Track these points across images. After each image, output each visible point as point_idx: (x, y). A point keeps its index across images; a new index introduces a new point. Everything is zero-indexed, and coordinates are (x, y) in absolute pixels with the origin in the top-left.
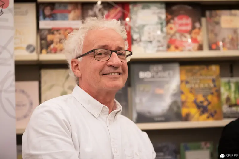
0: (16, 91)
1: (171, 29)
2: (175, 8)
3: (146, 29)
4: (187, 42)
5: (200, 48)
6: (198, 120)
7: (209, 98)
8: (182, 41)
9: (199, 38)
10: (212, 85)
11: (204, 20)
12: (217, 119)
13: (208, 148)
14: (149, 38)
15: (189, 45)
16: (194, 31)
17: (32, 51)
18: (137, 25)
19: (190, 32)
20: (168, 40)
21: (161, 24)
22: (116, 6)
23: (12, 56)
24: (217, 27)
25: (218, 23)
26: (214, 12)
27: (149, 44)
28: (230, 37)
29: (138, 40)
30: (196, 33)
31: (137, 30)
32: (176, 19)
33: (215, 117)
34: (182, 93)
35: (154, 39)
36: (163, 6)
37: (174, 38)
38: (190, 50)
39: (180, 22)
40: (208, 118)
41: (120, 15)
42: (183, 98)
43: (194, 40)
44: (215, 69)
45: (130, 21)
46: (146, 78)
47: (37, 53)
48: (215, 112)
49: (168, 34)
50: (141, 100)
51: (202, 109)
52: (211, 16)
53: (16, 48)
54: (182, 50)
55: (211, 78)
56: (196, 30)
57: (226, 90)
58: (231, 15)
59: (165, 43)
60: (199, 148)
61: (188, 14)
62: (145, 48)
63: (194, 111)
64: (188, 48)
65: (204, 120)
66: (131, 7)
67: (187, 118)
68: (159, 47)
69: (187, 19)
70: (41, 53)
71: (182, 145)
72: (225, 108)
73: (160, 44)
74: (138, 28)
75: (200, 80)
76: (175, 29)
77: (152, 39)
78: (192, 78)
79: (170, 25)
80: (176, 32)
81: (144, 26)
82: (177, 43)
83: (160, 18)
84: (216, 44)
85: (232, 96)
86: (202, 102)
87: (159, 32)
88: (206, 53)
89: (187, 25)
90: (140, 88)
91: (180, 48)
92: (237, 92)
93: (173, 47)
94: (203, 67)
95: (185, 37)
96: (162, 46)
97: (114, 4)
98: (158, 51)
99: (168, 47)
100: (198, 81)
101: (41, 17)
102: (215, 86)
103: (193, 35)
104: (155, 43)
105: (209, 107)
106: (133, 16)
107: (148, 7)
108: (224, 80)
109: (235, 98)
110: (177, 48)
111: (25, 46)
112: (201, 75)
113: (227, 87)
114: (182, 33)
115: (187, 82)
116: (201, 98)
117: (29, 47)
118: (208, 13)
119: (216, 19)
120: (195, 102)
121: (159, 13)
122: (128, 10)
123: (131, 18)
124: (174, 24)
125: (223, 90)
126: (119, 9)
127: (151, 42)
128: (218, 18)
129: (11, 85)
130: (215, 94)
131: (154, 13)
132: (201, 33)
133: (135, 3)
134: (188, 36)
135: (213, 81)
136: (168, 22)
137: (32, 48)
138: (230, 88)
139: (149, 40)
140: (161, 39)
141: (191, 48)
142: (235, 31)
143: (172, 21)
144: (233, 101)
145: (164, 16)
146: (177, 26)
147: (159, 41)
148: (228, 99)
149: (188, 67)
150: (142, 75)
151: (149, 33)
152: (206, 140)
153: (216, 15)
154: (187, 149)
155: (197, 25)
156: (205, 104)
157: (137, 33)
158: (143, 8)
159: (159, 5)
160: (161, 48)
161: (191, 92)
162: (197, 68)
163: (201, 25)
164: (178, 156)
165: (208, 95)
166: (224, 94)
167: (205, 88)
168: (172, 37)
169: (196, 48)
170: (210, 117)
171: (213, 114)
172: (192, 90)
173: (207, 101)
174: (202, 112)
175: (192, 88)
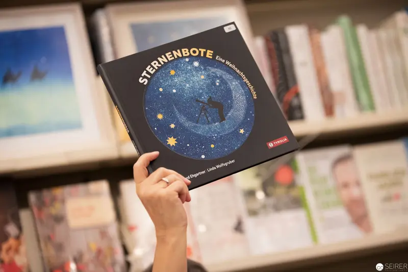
11: (25, 215)
24: (59, 230)
25: (60, 219)
26: (46, 194)
28: (94, 247)
52: (42, 205)
56: (12, 242)
58: (89, 194)
84: (62, 268)
118: (32, 197)
119: (54, 210)
128: (58, 205)
132: (23, 249)
153: (54, 199)
155: (12, 229)
163: (20, 228)
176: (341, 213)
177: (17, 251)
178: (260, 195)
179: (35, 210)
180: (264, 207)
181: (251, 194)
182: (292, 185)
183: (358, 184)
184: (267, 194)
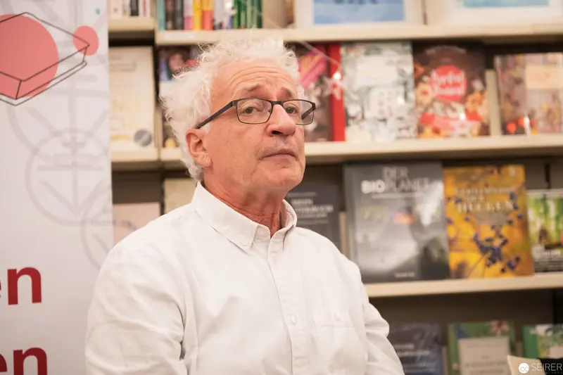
0: (114, 223)
1: (425, 93)
2: (431, 52)
3: (374, 94)
4: (457, 119)
5: (485, 131)
6: (483, 276)
7: (505, 231)
8: (447, 118)
9: (482, 111)
10: (509, 205)
11: (490, 75)
12: (522, 274)
13: (504, 333)
14: (381, 112)
15: (462, 126)
16: (471, 98)
17: (147, 143)
18: (356, 87)
19: (463, 100)
20: (419, 116)
21: (405, 84)
22: (315, 50)
23: (106, 151)
24: (518, 89)
25: (519, 81)
26: (510, 59)
27: (382, 124)
28: (545, 107)
29: (360, 117)
30: (473, 102)
31: (355, 97)
32: (434, 74)
33: (518, 269)
34: (449, 222)
35: (391, 114)
36: (408, 48)
37: (430, 112)
38: (463, 136)
39: (443, 79)
40: (503, 271)
41: (321, 68)
42: (452, 232)
43: (472, 116)
44: (515, 173)
45: (342, 79)
46: (376, 193)
47: (157, 146)
48: (518, 259)
49: (418, 103)
50: (366, 237)
51: (489, 254)
52: (505, 67)
53: (114, 138)
54: (447, 136)
55: (508, 190)
56: (476, 95)
57: (540, 215)
58: (546, 63)
59: (413, 122)
60: (486, 333)
61: (459, 64)
62: (372, 132)
63: (474, 258)
64: (459, 131)
65: (496, 276)
66: (343, 51)
67: (460, 273)
68: (400, 130)
69: (456, 73)
70: (164, 146)
71: (451, 330)
72: (538, 252)
73: (403, 125)
74: (357, 93)
75: (485, 195)
76: (432, 95)
77: (386, 115)
78: (469, 191)
79: (422, 87)
80: (434, 100)
81: (369, 89)
82: (437, 123)
83: (402, 73)
84: (517, 121)
85: (552, 228)
86: (489, 240)
87: (401, 100)
88: (497, 141)
89: (456, 85)
90: (363, 213)
91: (443, 132)
93: (428, 130)
94: (488, 169)
95: (454, 110)
96: (408, 128)
97: (310, 47)
98: (398, 138)
99: (420, 131)
100: (481, 198)
101: (163, 75)
102: (516, 208)
103: (469, 105)
104: (392, 123)
105: (505, 250)
106: (348, 70)
107: (378, 51)
108: (535, 195)
109: (558, 230)
110: (436, 131)
111: (132, 133)
112: (487, 185)
113: (542, 210)
114: (447, 101)
115: (459, 201)
116: (487, 233)
117: (139, 135)
118: (498, 61)
119: (515, 73)
120: (475, 239)
121: (399, 62)
122: (338, 58)
123: (343, 74)
124: (431, 83)
125: (532, 215)
126: (320, 55)
127: (384, 120)
128: (518, 69)
129: (104, 211)
130: (516, 222)
131: (390, 63)
132: (485, 102)
133: (351, 43)
134: (460, 108)
135: (512, 197)
136: (418, 80)
137: (145, 138)
138: (546, 211)
139: (381, 117)
140: (404, 114)
141: (465, 131)
142: (555, 96)
143: (426, 78)
144: (554, 237)
145: (409, 69)
146: (436, 87)
147: (401, 119)
148: (543, 233)
149: (461, 171)
150: (367, 187)
151: (381, 103)
152: (500, 318)
153: (516, 64)
154: (462, 335)
155: (477, 85)
156: (497, 243)
157: (356, 102)
158: (367, 54)
159: (399, 47)
160: (404, 133)
161: (467, 220)
162: (478, 171)
163: (484, 84)
164: (444, 349)
165: (501, 226)
166: (534, 224)
167: (496, 211)
168: (426, 109)
169: (476, 131)
170: (507, 269)
171: (514, 263)
172: (469, 216)
173: (501, 237)
174: (490, 259)
175: (468, 211)
177: (480, 103)
179: (499, 71)
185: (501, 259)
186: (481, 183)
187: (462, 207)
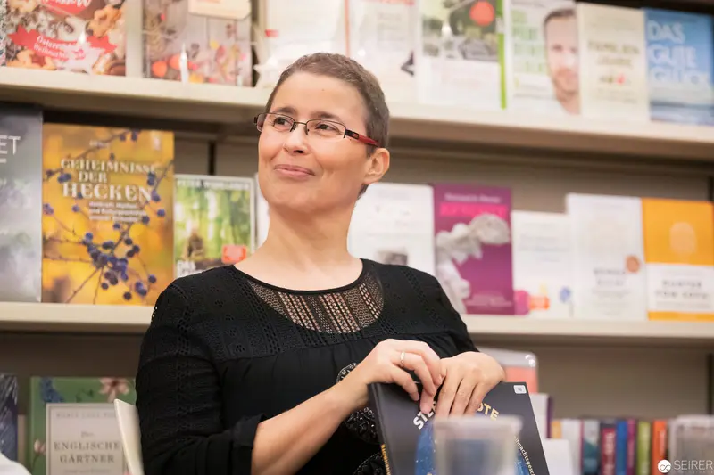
4: (74, 43)
5: (118, 68)
6: (94, 301)
7: (134, 233)
8: (57, 41)
9: (114, 37)
10: (146, 193)
13: (120, 397)
16: (99, 14)
19: (87, 14)
20: (12, 31)
24: (174, 10)
28: (215, 44)
30: (102, 20)
37: (32, 26)
38: (82, 71)
40: (127, 296)
43: (98, 40)
44: (160, 143)
48: (152, 280)
51: (107, 269)
54: (54, 69)
55: (147, 169)
56: (108, 11)
57: (192, 212)
60: (92, 396)
63: (82, 273)
65: (115, 302)
67: (57, 294)
71: (35, 382)
75: (109, 172)
78: (82, 164)
80: (38, 9)
82: (39, 48)
84: (169, 61)
85: (209, 235)
86: (107, 246)
88: (133, 85)
91: (49, 62)
92: (226, 221)
93: (25, 56)
94: (119, 131)
95: (71, 29)
100: (102, 177)
102: (156, 199)
103: (94, 25)
105: (133, 263)
108: (188, 181)
109: (219, 240)
110: (39, 60)
112: (112, 157)
113: (196, 206)
115: (66, 178)
116: (107, 233)
120: (87, 243)
125: (181, 212)
130: (154, 219)
132: (121, 22)
134: (80, 26)
135: (152, 179)
138: (203, 208)
141: (86, 64)
142: (230, 28)
144: (212, 250)
152: (116, 373)
154: (52, 396)
156: (121, 252)
161: (75, 209)
162: (102, 133)
164: (21, 419)
165: (130, 224)
166: (183, 226)
167: (124, 201)
168: (25, 21)
169: (102, 66)
170: (134, 295)
171: (145, 287)
172: (80, 204)
173: (129, 242)
174: (107, 275)
175: (80, 196)
176: (544, 82)
177: (113, 23)
178: (446, 29)
180: (449, 45)
181: (434, 25)
182: (490, 28)
183: (574, 50)
184: (455, 32)
185: (126, 278)
186: (105, 153)
187: (70, 187)
